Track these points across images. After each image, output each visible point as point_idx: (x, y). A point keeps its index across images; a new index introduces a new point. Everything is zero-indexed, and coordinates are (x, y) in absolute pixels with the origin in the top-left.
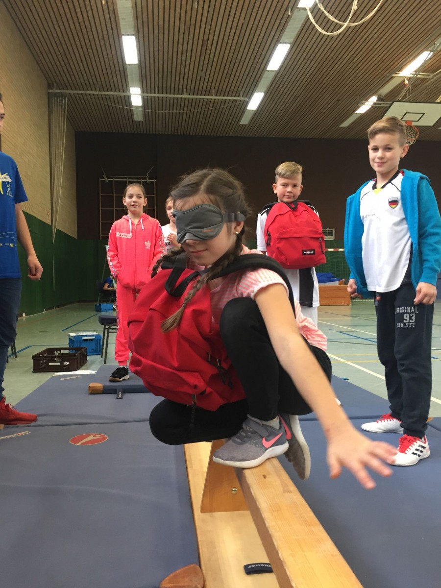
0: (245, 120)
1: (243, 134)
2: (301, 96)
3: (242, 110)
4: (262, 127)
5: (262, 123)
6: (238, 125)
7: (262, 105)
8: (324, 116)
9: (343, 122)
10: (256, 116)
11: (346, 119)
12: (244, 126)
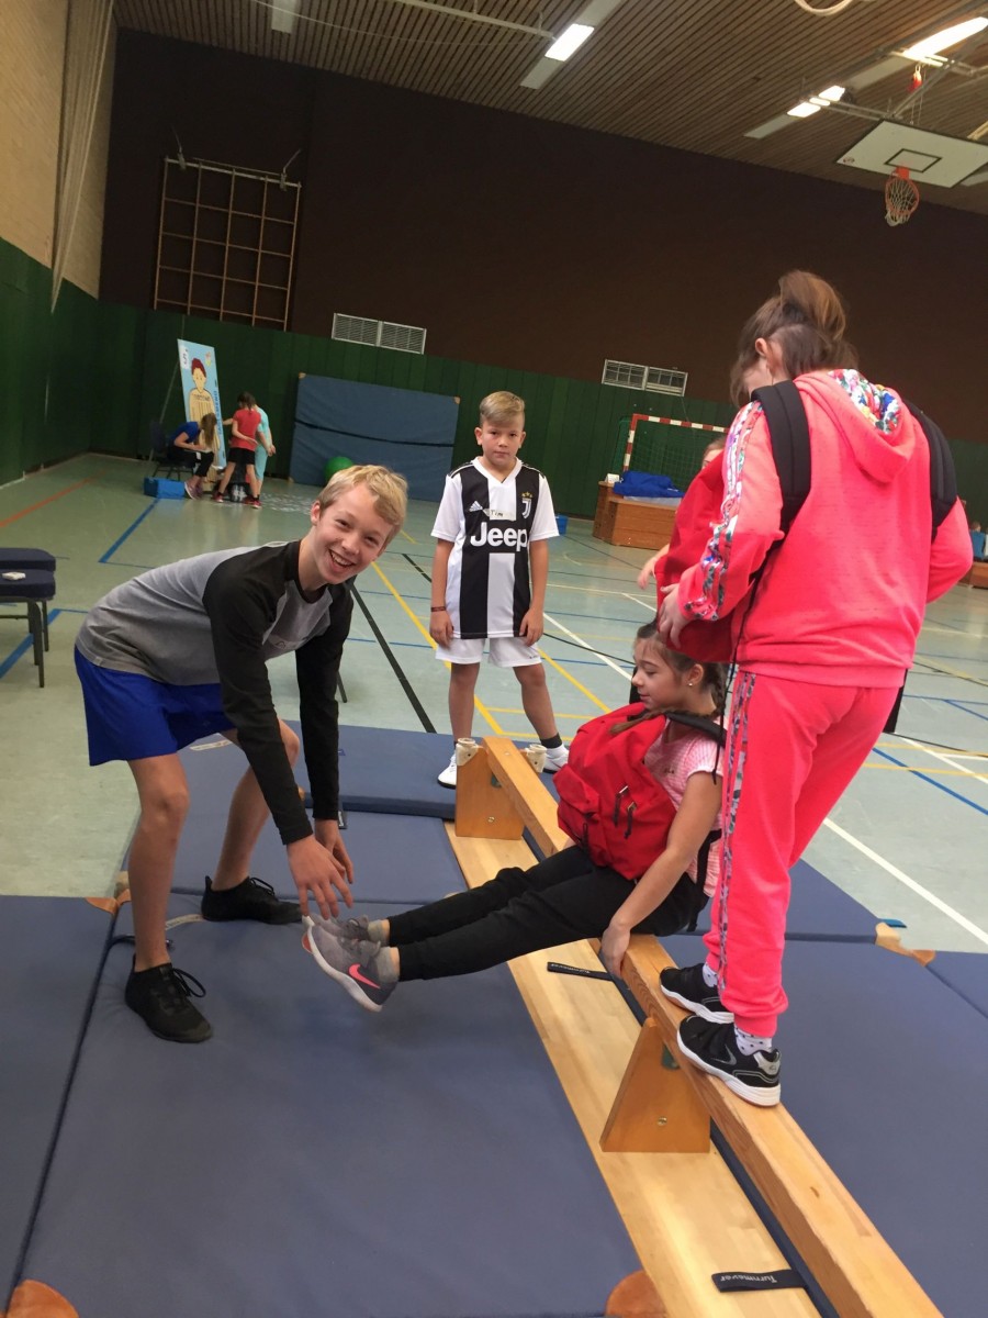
0: (534, 80)
1: (521, 108)
2: (677, 52)
3: (532, 56)
4: (570, 102)
5: (571, 93)
6: (514, 88)
7: (583, 54)
8: (714, 106)
9: (753, 126)
10: (562, 75)
11: (764, 121)
12: (528, 93)
